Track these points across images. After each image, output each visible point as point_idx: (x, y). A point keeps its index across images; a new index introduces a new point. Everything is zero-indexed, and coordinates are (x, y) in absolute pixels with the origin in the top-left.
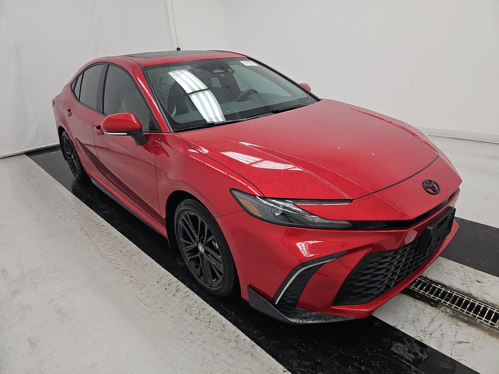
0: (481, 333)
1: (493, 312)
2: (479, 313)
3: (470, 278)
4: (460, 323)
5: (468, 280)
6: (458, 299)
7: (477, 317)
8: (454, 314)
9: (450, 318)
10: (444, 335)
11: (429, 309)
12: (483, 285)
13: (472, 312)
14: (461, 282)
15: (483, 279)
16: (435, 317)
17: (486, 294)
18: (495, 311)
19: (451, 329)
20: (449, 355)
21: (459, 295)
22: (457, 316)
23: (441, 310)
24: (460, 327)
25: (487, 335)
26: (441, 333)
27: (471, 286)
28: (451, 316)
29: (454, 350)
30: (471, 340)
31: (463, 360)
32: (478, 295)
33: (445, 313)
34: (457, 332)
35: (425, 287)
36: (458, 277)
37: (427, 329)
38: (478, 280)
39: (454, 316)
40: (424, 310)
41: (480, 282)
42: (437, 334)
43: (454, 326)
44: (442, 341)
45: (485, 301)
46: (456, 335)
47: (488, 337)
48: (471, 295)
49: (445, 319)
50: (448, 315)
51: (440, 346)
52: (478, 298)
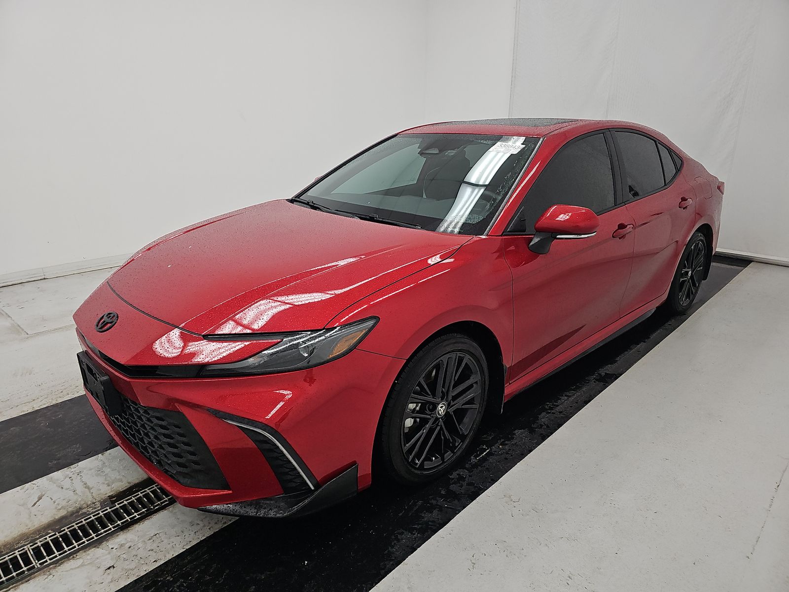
0: (34, 526)
1: (48, 556)
2: (61, 539)
3: (125, 560)
4: (63, 513)
5: (124, 556)
6: (100, 528)
7: (57, 533)
8: (81, 512)
9: (78, 505)
10: (60, 489)
11: (107, 491)
12: (100, 570)
13: (68, 533)
14: (128, 545)
15: (110, 577)
16: (90, 491)
17: (82, 565)
18: (47, 558)
19: (62, 498)
20: (34, 482)
21: (105, 532)
22: (76, 514)
23: (97, 503)
24: (58, 510)
25: (27, 531)
26: (64, 487)
27: (109, 553)
28: (81, 509)
29: (36, 488)
30: (34, 510)
31: (19, 490)
32: (88, 555)
33: (90, 505)
34: (54, 502)
35: (146, 501)
36: (140, 545)
37: (79, 477)
38: (114, 567)
39: (77, 512)
40: (108, 486)
41: (109, 568)
42: (67, 483)
43: (64, 503)
44: (54, 483)
45: (73, 557)
46: (52, 500)
47: (24, 529)
48: (95, 547)
49: (80, 499)
50: (85, 506)
51: (51, 480)
52: (85, 552)
